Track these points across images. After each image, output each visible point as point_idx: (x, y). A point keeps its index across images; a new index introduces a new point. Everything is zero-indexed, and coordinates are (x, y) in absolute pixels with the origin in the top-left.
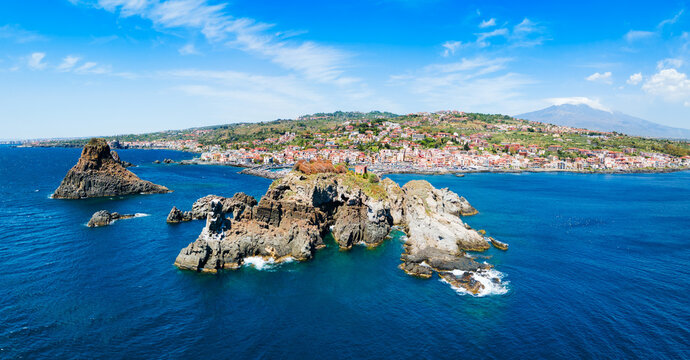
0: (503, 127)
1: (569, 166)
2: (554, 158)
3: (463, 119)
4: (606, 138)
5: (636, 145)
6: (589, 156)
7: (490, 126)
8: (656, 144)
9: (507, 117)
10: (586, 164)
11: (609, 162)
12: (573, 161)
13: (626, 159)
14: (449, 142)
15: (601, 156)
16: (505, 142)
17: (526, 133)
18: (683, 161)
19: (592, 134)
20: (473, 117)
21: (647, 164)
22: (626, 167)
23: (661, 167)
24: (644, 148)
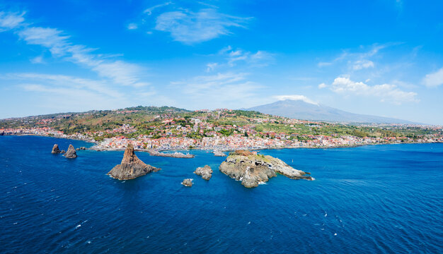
0: (259, 120)
1: (305, 145)
2: (296, 140)
3: (233, 115)
4: (320, 127)
5: (336, 131)
6: (314, 139)
7: (252, 119)
8: (348, 130)
9: (258, 113)
10: (313, 144)
11: (325, 142)
12: (306, 142)
13: (334, 140)
14: (235, 132)
15: (320, 139)
16: (265, 131)
17: (275, 124)
18: (364, 140)
19: (311, 125)
20: (239, 113)
21: (344, 143)
22: (334, 145)
23: (352, 144)
24: (342, 132)
